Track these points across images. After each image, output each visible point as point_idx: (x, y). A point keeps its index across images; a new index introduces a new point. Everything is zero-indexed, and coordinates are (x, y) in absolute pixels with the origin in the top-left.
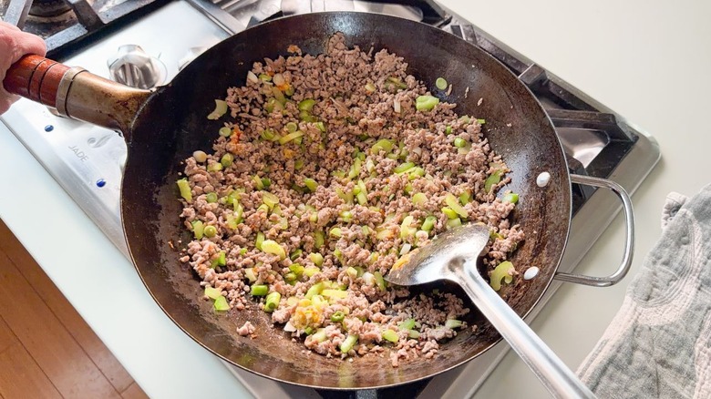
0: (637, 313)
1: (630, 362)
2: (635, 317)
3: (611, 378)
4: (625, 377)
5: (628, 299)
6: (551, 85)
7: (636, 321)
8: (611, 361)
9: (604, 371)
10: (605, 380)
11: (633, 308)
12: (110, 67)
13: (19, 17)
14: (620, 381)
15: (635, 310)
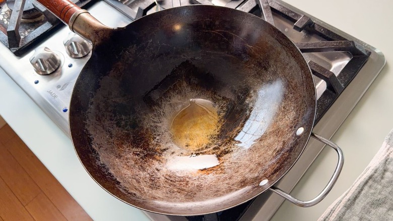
0: (389, 151)
1: (382, 178)
2: (388, 153)
3: (370, 187)
4: (379, 187)
5: (385, 143)
6: (316, 26)
7: (388, 156)
8: (370, 178)
9: (366, 183)
10: (366, 188)
11: (387, 148)
12: (65, 45)
13: (16, 23)
14: (376, 189)
15: (388, 149)
